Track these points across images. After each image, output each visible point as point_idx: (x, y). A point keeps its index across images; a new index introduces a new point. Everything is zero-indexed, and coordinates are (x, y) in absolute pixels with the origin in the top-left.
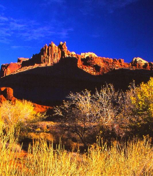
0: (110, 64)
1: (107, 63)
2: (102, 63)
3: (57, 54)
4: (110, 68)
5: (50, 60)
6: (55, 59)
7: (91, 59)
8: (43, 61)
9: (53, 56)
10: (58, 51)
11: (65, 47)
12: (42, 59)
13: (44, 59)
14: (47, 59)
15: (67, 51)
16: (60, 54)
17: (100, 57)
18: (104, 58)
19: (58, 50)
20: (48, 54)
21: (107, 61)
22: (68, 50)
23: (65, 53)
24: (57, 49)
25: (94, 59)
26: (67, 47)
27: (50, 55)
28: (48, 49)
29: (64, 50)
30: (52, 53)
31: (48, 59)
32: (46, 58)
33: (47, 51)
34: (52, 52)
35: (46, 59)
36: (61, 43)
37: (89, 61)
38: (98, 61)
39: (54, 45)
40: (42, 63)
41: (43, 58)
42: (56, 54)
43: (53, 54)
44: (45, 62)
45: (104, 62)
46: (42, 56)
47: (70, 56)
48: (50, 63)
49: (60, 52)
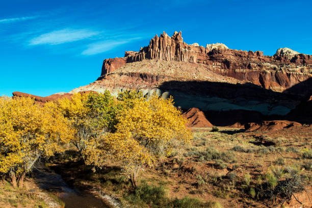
0: (243, 59)
1: (240, 56)
2: (233, 57)
4: (244, 64)
5: (161, 55)
6: (168, 54)
7: (218, 52)
9: (165, 50)
12: (152, 53)
13: (154, 53)
15: (183, 43)
16: (174, 47)
19: (172, 42)
20: (159, 47)
23: (180, 45)
24: (170, 40)
25: (223, 52)
26: (182, 38)
27: (161, 48)
28: (159, 41)
29: (179, 41)
30: (164, 45)
31: (159, 53)
32: (157, 52)
33: (157, 44)
35: (156, 54)
36: (176, 33)
37: (215, 55)
38: (227, 54)
39: (166, 35)
40: (152, 59)
42: (169, 47)
43: (166, 47)
44: (155, 57)
45: (236, 55)
46: (152, 50)
47: (187, 49)
48: (161, 59)
49: (175, 45)
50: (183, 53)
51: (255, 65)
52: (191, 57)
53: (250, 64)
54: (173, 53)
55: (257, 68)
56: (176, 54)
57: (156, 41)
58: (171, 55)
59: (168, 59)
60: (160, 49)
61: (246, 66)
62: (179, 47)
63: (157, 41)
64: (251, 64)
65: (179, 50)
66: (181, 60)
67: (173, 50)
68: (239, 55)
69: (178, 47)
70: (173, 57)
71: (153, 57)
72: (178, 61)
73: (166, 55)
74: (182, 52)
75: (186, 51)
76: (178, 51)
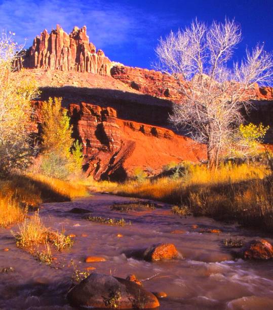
0: (157, 82)
1: (152, 79)
2: (142, 79)
3: (68, 50)
4: (159, 89)
5: (52, 61)
6: (64, 60)
8: (38, 63)
9: (59, 54)
10: (69, 43)
11: (85, 37)
12: (36, 59)
13: (40, 59)
14: (47, 59)
15: (89, 44)
16: (74, 50)
17: (139, 69)
18: (147, 70)
19: (71, 42)
20: (50, 49)
21: (152, 76)
22: (91, 43)
23: (85, 47)
24: (68, 40)
25: (128, 71)
26: (88, 37)
27: (54, 50)
28: (50, 41)
29: (83, 41)
30: (57, 47)
31: (49, 58)
32: (46, 56)
33: (46, 43)
34: (58, 44)
35: (44, 59)
36: (77, 29)
37: (118, 75)
38: (134, 75)
39: (62, 32)
40: (36, 67)
41: (38, 57)
42: (66, 49)
43: (60, 50)
44: (41, 64)
45: (146, 77)
46: (36, 53)
47: (95, 54)
48: (52, 68)
49: (75, 47)
50: (90, 59)
51: (175, 91)
52: (102, 67)
53: (167, 90)
54: (72, 58)
55: (177, 96)
56: (78, 60)
57: (44, 40)
58: (70, 62)
59: (65, 68)
60: (51, 52)
61: (161, 92)
62: (83, 50)
63: (47, 39)
64: (169, 89)
65: (84, 55)
66: (87, 70)
67: (73, 54)
68: (150, 77)
69: (81, 49)
70: (73, 65)
71: (39, 65)
72: (81, 71)
73: (61, 61)
74: (87, 57)
75: (94, 56)
76: (81, 56)
